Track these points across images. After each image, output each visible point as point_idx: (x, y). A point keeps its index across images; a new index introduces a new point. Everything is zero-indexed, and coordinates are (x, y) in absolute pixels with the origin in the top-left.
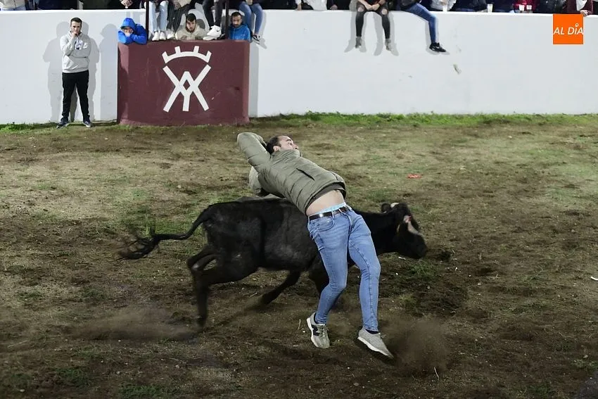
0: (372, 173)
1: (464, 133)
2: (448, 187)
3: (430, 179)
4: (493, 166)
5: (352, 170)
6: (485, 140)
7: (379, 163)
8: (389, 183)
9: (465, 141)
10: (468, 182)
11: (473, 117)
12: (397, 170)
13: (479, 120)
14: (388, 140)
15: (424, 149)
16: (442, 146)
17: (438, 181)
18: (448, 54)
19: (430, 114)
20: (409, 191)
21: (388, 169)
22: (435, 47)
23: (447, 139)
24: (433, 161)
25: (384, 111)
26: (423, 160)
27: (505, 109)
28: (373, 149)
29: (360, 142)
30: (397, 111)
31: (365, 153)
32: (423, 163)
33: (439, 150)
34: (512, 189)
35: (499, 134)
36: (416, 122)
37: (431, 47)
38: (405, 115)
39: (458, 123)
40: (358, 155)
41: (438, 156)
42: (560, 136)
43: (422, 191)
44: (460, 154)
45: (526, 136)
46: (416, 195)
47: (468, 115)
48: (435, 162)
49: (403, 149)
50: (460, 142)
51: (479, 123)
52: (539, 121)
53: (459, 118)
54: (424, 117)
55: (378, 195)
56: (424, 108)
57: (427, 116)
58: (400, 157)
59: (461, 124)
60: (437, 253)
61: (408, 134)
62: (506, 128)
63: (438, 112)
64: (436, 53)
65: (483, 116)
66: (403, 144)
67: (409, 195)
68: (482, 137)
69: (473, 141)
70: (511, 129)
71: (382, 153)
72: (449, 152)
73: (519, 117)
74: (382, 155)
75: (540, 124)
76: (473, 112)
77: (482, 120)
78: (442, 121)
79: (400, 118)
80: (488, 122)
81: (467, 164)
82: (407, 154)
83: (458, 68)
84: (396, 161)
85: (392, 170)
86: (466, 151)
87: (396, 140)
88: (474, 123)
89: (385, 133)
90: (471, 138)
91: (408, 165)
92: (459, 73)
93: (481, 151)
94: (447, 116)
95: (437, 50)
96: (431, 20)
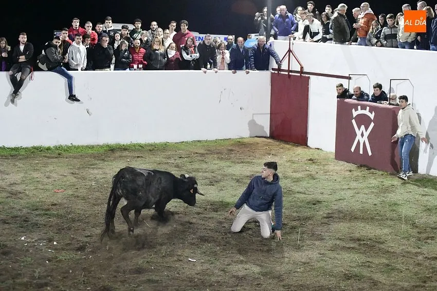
0: (30, 189)
1: (95, 158)
2: (84, 199)
3: (71, 193)
5: (14, 188)
6: (110, 163)
7: (34, 182)
8: (41, 197)
9: (96, 164)
10: (98, 194)
11: (102, 147)
12: (47, 187)
13: (105, 149)
14: (40, 165)
15: (65, 171)
16: (79, 168)
17: (76, 194)
18: (82, 103)
19: (71, 145)
20: (55, 202)
21: (40, 186)
22: (72, 98)
23: (82, 163)
24: (72, 179)
25: (37, 144)
26: (65, 179)
27: (124, 140)
28: (29, 172)
29: (20, 167)
30: (46, 144)
31: (22, 175)
32: (65, 182)
33: (77, 171)
35: (120, 158)
36: (59, 153)
37: (69, 98)
38: (52, 147)
39: (90, 151)
40: (17, 177)
41: (76, 175)
42: (165, 158)
43: (65, 201)
44: (92, 174)
45: (139, 159)
46: (60, 204)
47: (98, 145)
48: (75, 180)
49: (51, 172)
50: (92, 166)
51: (106, 151)
52: (149, 148)
53: (92, 147)
54: (66, 148)
55: (33, 206)
56: (65, 141)
57: (68, 147)
58: (48, 178)
59: (92, 152)
60: (76, 246)
61: (56, 160)
62: (126, 153)
63: (76, 144)
65: (108, 146)
66: (51, 168)
67: (55, 205)
68: (107, 161)
69: (101, 164)
70: (129, 155)
71: (35, 175)
72: (84, 173)
73: (134, 146)
74: (35, 176)
75: (150, 150)
76: (101, 143)
77: (108, 148)
78: (79, 150)
79: (49, 149)
80: (113, 150)
81: (97, 181)
82: (54, 175)
83: (90, 111)
84: (46, 180)
85: (43, 187)
86: (96, 171)
87: (46, 165)
88: (102, 151)
89: (37, 160)
90: (99, 162)
91: (55, 183)
92: (90, 115)
93: (108, 171)
94: (82, 147)
95: (73, 100)
96: (70, 78)
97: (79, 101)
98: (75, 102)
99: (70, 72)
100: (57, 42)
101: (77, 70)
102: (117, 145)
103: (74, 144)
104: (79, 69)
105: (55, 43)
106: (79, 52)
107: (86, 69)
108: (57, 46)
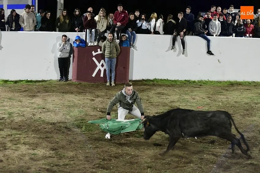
0: (182, 105)
1: (222, 89)
3: (207, 109)
4: (234, 103)
5: (173, 104)
6: (231, 92)
7: (185, 101)
9: (222, 92)
11: (226, 82)
12: (193, 104)
13: (228, 83)
14: (189, 91)
15: (204, 96)
18: (215, 56)
19: (208, 80)
22: (209, 52)
23: (214, 91)
24: (208, 101)
25: (187, 79)
26: (204, 100)
27: (240, 79)
28: (182, 95)
29: (177, 92)
30: (193, 79)
31: (178, 97)
32: (204, 102)
33: (211, 96)
34: (242, 113)
35: (237, 89)
36: (201, 84)
37: (207, 53)
38: (196, 81)
39: (219, 85)
40: (175, 98)
41: (210, 98)
44: (220, 98)
45: (248, 90)
47: (224, 81)
48: (209, 101)
49: (195, 95)
50: (220, 93)
51: (228, 85)
52: (254, 84)
53: (220, 82)
54: (204, 82)
56: (205, 78)
57: (206, 81)
58: (194, 99)
59: (220, 85)
60: (209, 141)
61: (198, 89)
62: (240, 87)
63: (211, 79)
64: (210, 55)
65: (230, 82)
66: (195, 93)
68: (229, 91)
69: (225, 92)
70: (242, 88)
71: (186, 97)
72: (215, 97)
73: (245, 83)
74: (186, 98)
75: (255, 86)
76: (226, 80)
77: (230, 83)
78: (212, 83)
79: (194, 82)
80: (232, 85)
81: (223, 103)
82: (198, 98)
83: (220, 61)
84: (192, 100)
85: (190, 104)
86: (222, 97)
87: (192, 91)
88: (226, 84)
89: (187, 88)
90: (225, 91)
91: (197, 102)
92: (220, 63)
93: (229, 97)
94: (215, 81)
96: (208, 41)
97: (213, 54)
99: (209, 37)
100: (202, 19)
102: (235, 81)
103: (209, 80)
104: (215, 35)
105: (200, 20)
108: (202, 21)
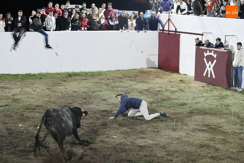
0: (24, 98)
1: (60, 80)
2: (54, 103)
3: (47, 100)
4: (72, 93)
5: (15, 97)
6: (69, 83)
7: (26, 93)
8: (30, 102)
9: (61, 83)
10: (62, 100)
11: (64, 74)
12: (34, 96)
13: (66, 75)
14: (30, 84)
15: (44, 87)
16: (51, 86)
17: (50, 100)
18: (53, 49)
19: (47, 73)
20: (38, 105)
22: (48, 46)
23: (53, 83)
25: (28, 72)
26: (44, 92)
27: (77, 70)
28: (24, 88)
29: (19, 85)
30: (33, 72)
31: (20, 90)
33: (50, 88)
34: (80, 102)
35: (75, 80)
36: (40, 77)
37: (46, 47)
38: (36, 74)
39: (58, 76)
40: (17, 91)
41: (50, 90)
42: (99, 80)
43: (44, 104)
44: (59, 89)
45: (85, 80)
46: (41, 106)
47: (62, 73)
48: (49, 92)
49: (36, 88)
50: (59, 84)
51: (66, 76)
52: (91, 74)
53: (59, 74)
54: (44, 74)
55: (26, 107)
56: (44, 71)
57: (46, 74)
58: (34, 91)
59: (59, 76)
61: (38, 81)
62: (78, 77)
63: (50, 72)
65: (68, 73)
66: (36, 85)
67: (39, 106)
68: (68, 82)
69: (64, 84)
70: (80, 78)
72: (54, 88)
73: (82, 73)
74: (27, 90)
75: (91, 76)
76: (64, 72)
77: (68, 75)
78: (51, 76)
79: (34, 75)
80: (70, 75)
81: (61, 92)
82: (38, 90)
83: (58, 54)
84: (33, 92)
85: (31, 96)
86: (61, 87)
87: (33, 84)
88: (64, 76)
89: (28, 81)
90: (63, 82)
91: (38, 94)
92: (58, 56)
93: (67, 87)
94: (53, 74)
95: (49, 48)
96: (46, 35)
97: (51, 48)
98: (50, 49)
99: (46, 32)
100: (39, 15)
101: (50, 31)
102: (72, 73)
103: (48, 72)
104: (52, 30)
105: (38, 16)
106: (51, 20)
107: (55, 30)
108: (39, 17)
